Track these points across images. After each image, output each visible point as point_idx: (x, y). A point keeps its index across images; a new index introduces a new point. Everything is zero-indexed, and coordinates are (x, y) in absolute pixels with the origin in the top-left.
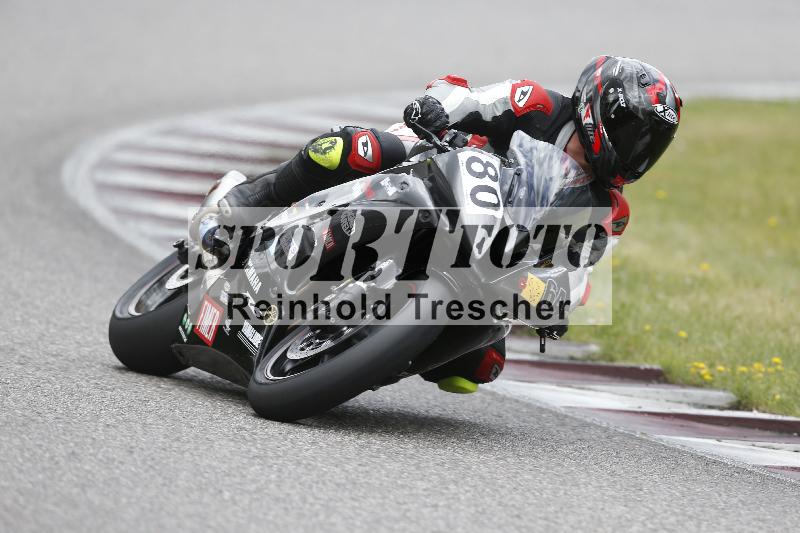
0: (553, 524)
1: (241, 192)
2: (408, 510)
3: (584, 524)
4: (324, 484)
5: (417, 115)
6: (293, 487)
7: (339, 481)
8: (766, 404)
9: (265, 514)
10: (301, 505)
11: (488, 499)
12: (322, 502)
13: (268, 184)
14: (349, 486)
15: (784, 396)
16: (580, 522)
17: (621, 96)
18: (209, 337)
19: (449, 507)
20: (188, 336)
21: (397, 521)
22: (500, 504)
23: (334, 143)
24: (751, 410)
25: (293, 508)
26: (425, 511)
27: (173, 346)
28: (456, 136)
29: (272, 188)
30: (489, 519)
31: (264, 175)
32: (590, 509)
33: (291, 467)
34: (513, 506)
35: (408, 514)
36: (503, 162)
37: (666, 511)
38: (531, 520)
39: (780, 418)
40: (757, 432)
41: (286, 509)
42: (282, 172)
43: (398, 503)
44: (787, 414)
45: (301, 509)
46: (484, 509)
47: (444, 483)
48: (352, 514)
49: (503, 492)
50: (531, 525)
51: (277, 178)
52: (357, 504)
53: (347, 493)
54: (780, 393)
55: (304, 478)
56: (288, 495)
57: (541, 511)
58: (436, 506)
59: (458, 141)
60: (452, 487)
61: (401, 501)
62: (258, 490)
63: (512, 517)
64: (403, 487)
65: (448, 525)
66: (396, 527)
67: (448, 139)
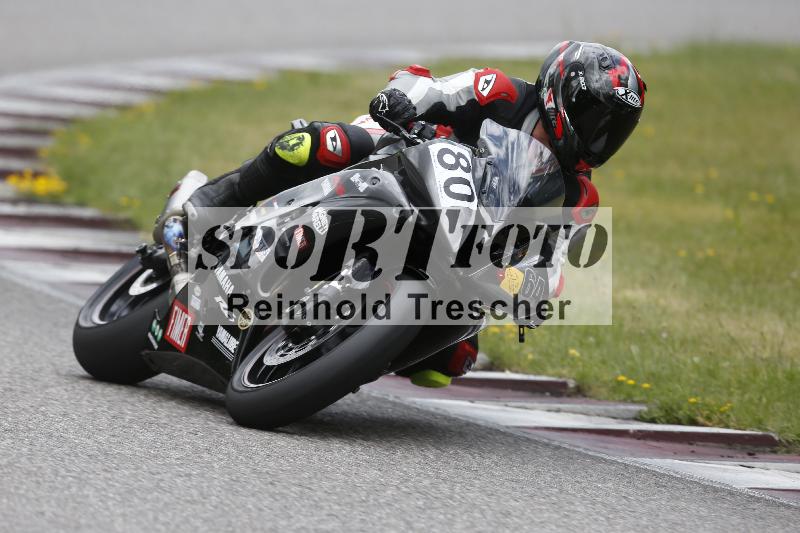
0: (307, 490)
1: (204, 194)
2: (162, 480)
3: (338, 490)
4: (76, 456)
5: (384, 107)
6: (45, 460)
7: (92, 453)
8: (519, 365)
9: (17, 488)
10: (53, 477)
11: (243, 468)
12: (73, 474)
13: (231, 184)
14: (102, 458)
15: (537, 357)
16: (334, 487)
17: (582, 80)
18: (182, 343)
19: (202, 475)
20: (158, 343)
21: (150, 491)
22: (254, 471)
23: (301, 139)
24: (503, 371)
25: (45, 481)
26: (179, 481)
27: (143, 353)
28: (424, 127)
29: (236, 187)
30: (243, 487)
31: (227, 175)
32: (343, 474)
33: (43, 440)
34: (267, 473)
35: (162, 484)
36: (474, 152)
37: (419, 475)
38: (285, 487)
39: (532, 378)
40: (509, 392)
41: (38, 483)
42: (247, 171)
43: (151, 473)
44: (539, 374)
45: (53, 482)
46: (237, 477)
47: (196, 451)
48: (104, 485)
49: (257, 459)
50: (285, 491)
51: (241, 178)
52: (109, 475)
53: (99, 465)
54: (533, 353)
55: (56, 450)
56: (40, 467)
57: (294, 478)
58: (189, 475)
59: (426, 132)
60: (205, 455)
61: (153, 470)
62: (10, 464)
63: (266, 484)
64: (155, 456)
65: (201, 494)
66: (149, 497)
67: (416, 131)
